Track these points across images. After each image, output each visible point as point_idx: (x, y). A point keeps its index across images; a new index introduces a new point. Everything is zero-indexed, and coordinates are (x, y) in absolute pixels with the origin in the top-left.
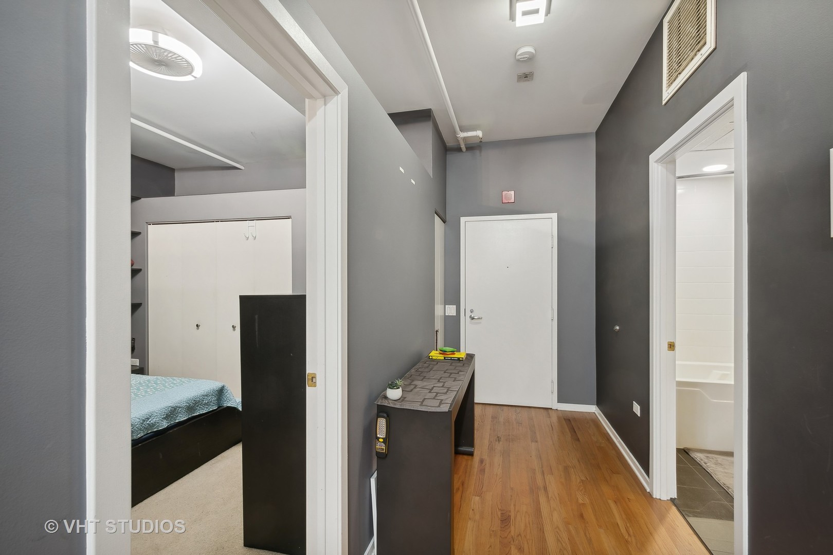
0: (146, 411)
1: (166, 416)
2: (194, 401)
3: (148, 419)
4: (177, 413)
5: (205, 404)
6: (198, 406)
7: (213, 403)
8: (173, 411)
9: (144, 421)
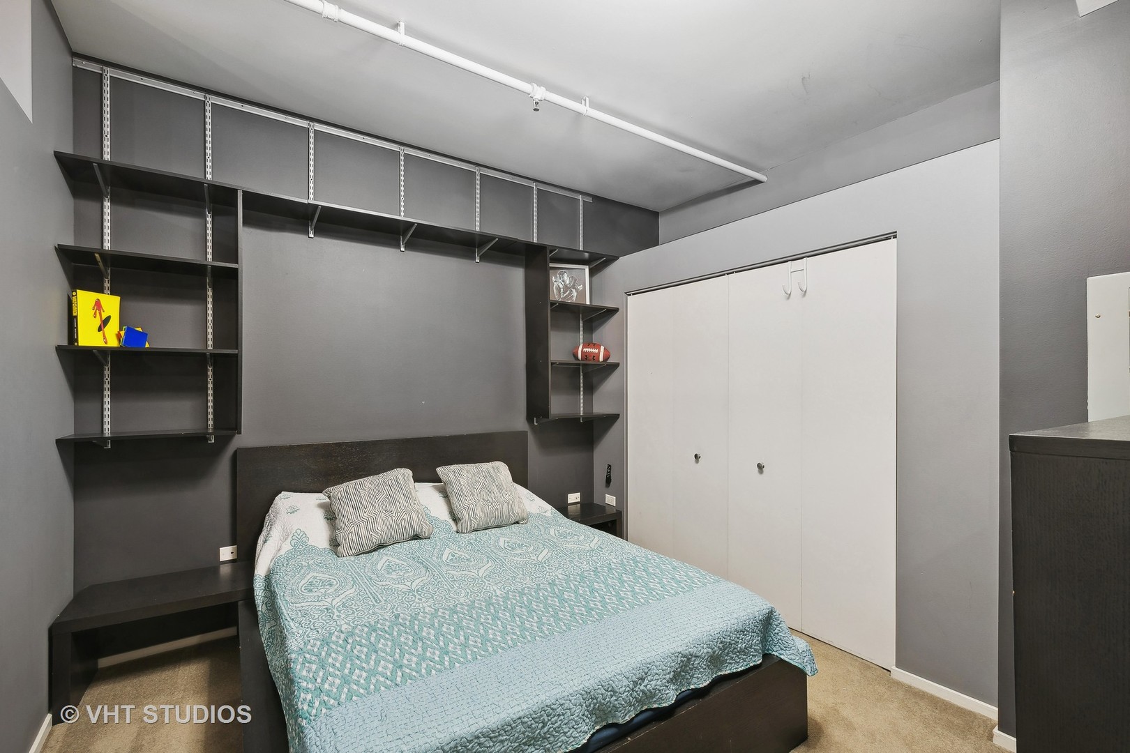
0: (639, 659)
1: (674, 676)
2: (721, 642)
3: (643, 679)
4: (691, 669)
5: (742, 651)
6: (728, 653)
7: (756, 650)
8: (685, 665)
9: (635, 683)
